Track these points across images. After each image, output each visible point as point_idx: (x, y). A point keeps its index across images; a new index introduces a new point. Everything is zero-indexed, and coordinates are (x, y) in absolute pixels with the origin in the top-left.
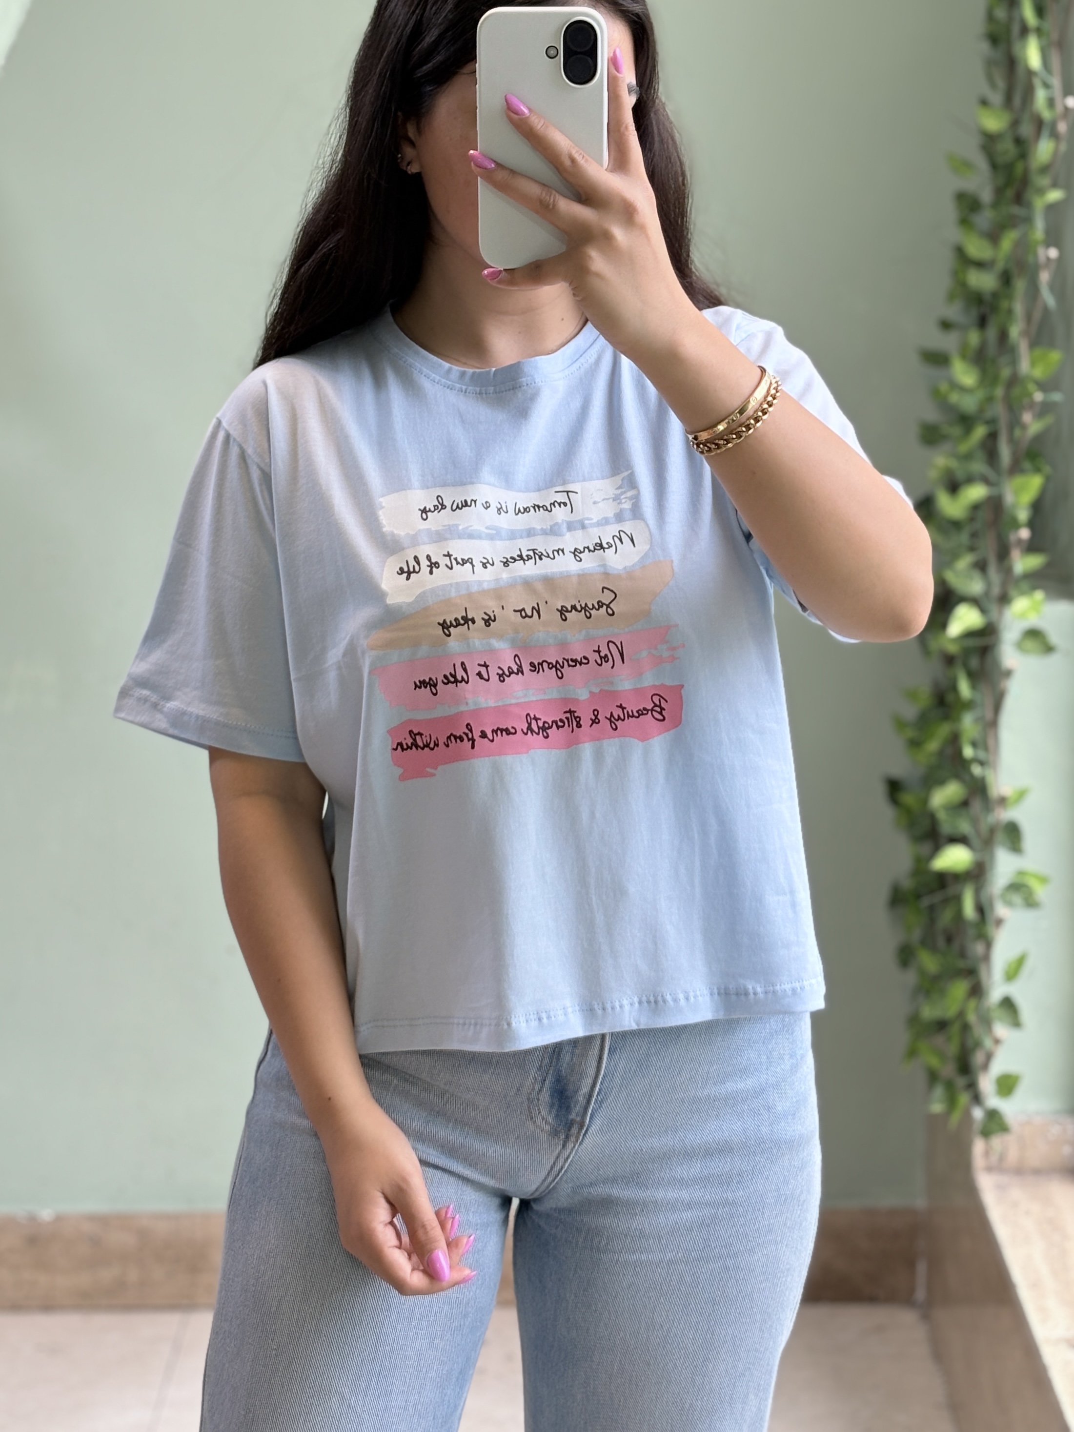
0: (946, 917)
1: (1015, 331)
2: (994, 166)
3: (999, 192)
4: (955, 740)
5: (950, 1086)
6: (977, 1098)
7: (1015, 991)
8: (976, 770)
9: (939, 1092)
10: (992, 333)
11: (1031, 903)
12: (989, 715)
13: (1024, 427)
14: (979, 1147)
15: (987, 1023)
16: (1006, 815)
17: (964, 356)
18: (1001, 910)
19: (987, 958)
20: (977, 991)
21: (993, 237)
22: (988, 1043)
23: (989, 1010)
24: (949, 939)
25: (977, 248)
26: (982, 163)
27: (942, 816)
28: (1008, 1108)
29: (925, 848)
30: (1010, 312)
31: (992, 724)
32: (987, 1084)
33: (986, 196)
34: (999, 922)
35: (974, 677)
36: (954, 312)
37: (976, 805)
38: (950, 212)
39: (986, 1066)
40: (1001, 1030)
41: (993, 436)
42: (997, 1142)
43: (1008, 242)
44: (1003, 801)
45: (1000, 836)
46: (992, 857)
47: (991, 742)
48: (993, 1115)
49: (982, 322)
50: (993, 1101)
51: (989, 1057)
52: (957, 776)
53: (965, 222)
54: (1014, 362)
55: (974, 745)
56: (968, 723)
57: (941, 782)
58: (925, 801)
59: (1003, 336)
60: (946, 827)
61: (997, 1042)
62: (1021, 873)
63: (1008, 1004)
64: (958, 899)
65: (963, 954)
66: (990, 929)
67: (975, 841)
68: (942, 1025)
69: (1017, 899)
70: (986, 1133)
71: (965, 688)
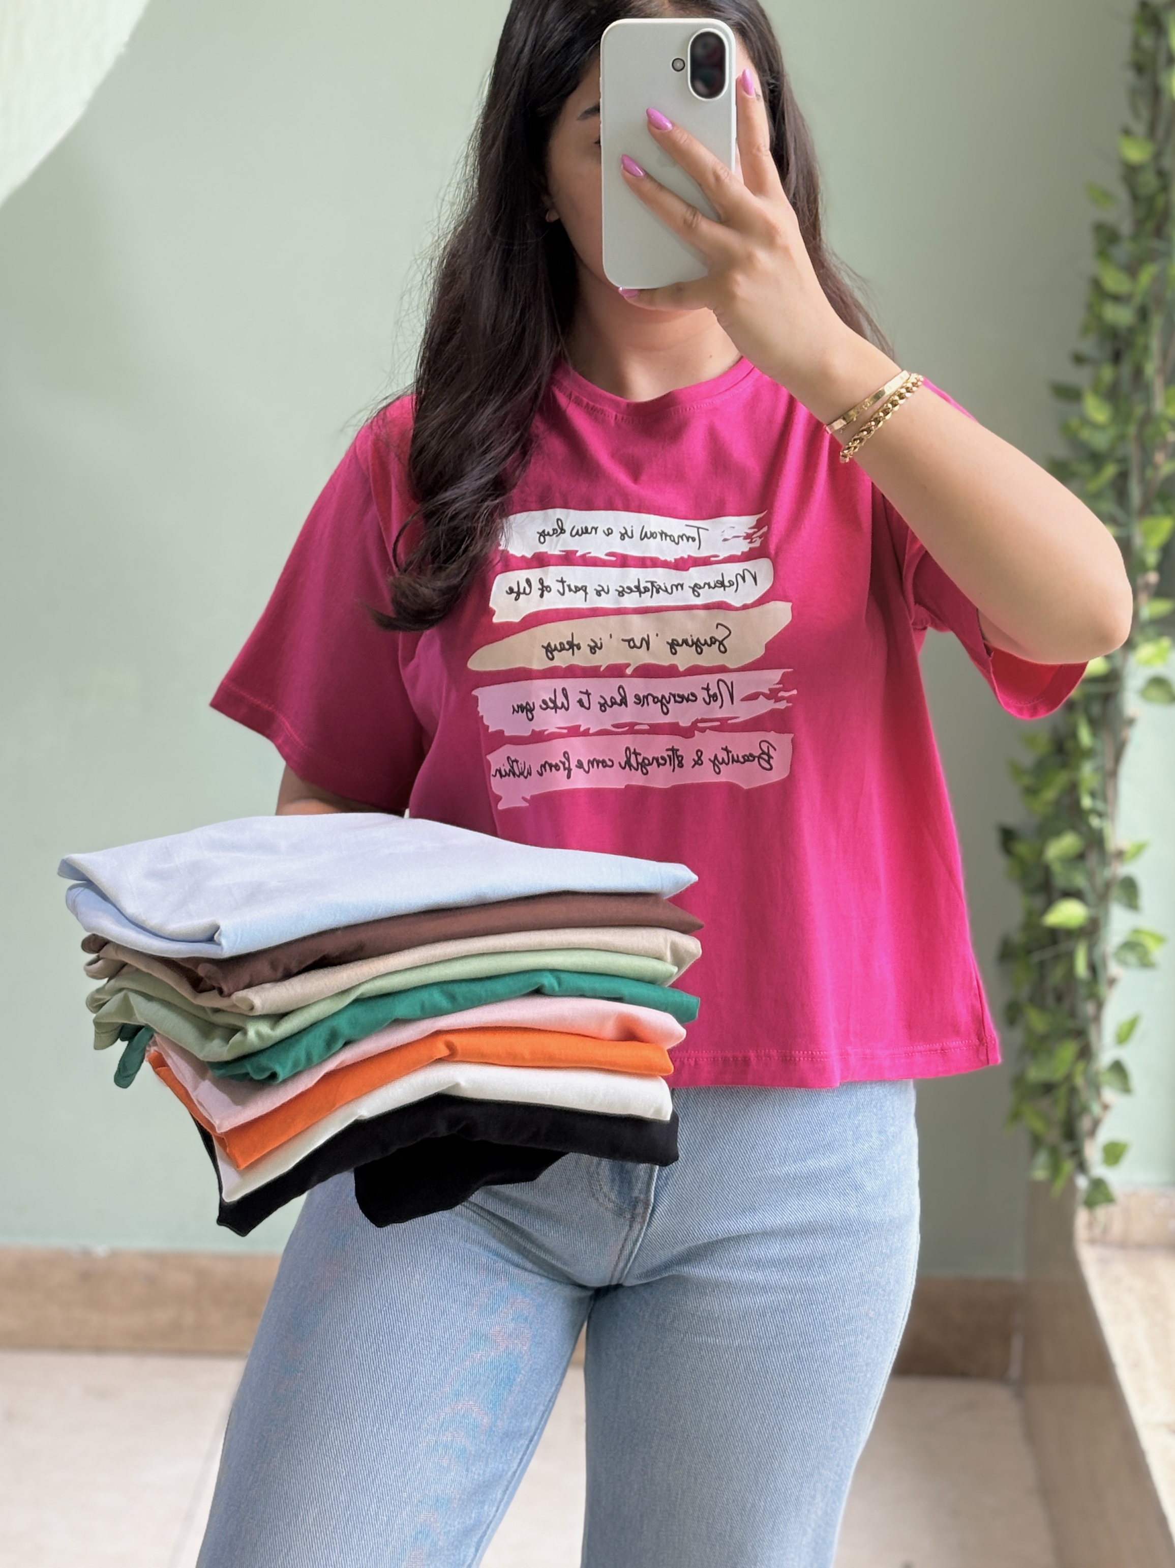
0: (1056, 975)
1: (1151, 368)
2: (1135, 197)
3: (1139, 224)
4: (1073, 790)
5: (1054, 1153)
6: (1082, 1166)
7: (1126, 1054)
8: (1095, 822)
9: (1042, 1158)
10: (1126, 369)
11: (1146, 963)
12: (1109, 764)
13: (1156, 467)
14: (1082, 1217)
15: (1096, 1087)
16: (1123, 870)
17: (1096, 391)
18: (1114, 969)
19: (1097, 1018)
20: (1086, 1053)
21: (1132, 270)
22: (1096, 1109)
23: (1097, 1073)
24: (1059, 998)
25: (1114, 281)
26: (1122, 194)
27: (1057, 868)
28: (1115, 1178)
29: (1038, 901)
30: (1146, 348)
31: (1111, 774)
32: (1093, 1151)
33: (1125, 227)
34: (1112, 982)
35: (1095, 725)
36: (1088, 346)
37: (1093, 859)
38: (1087, 242)
39: (1092, 1133)
40: (1109, 1094)
41: (1123, 477)
42: (1101, 1212)
43: (1147, 275)
44: (1120, 855)
45: (1116, 892)
46: (1107, 913)
47: (1110, 793)
48: (1098, 1185)
49: (1117, 358)
50: (1098, 1169)
51: (1096, 1123)
52: (1074, 828)
53: (1103, 254)
54: (1148, 399)
55: (1093, 795)
56: (1087, 772)
57: (1057, 833)
58: (1040, 852)
59: (1138, 372)
60: (1060, 880)
61: (1106, 1107)
62: (1136, 931)
63: (1118, 1068)
64: (1070, 957)
65: (1073, 1014)
66: (1103, 989)
67: (1091, 897)
68: (1048, 1088)
69: (1132, 958)
70: (1090, 1204)
71: (1085, 736)
